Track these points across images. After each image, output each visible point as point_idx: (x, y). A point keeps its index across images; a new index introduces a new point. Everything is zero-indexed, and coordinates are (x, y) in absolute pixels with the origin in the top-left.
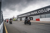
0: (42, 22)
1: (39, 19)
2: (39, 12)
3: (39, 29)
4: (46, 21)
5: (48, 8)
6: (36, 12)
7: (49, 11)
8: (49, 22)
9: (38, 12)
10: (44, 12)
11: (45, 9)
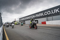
0: (49, 26)
1: (45, 22)
2: (46, 14)
3: (44, 33)
4: (53, 24)
5: (56, 9)
6: (42, 14)
7: (56, 12)
8: (56, 26)
9: (44, 14)
10: (51, 13)
11: (52, 11)
